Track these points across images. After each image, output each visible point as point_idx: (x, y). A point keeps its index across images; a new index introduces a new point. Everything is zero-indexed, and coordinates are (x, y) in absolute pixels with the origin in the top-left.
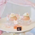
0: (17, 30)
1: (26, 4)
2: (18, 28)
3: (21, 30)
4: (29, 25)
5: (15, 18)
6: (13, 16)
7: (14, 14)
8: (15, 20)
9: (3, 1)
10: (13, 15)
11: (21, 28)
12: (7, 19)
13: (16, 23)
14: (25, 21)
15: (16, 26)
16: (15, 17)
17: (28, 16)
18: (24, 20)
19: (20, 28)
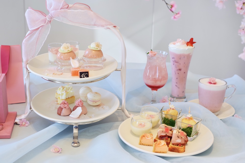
0: (81, 77)
1: (95, 25)
2: (81, 73)
3: (87, 76)
4: (101, 68)
5: (72, 54)
6: (67, 50)
7: (68, 45)
8: (73, 58)
9: (45, 17)
10: (68, 47)
11: (88, 72)
12: (50, 56)
13: (75, 64)
14: (94, 60)
15: (76, 70)
16: (72, 52)
17: (99, 49)
18: (91, 57)
19: (86, 72)
